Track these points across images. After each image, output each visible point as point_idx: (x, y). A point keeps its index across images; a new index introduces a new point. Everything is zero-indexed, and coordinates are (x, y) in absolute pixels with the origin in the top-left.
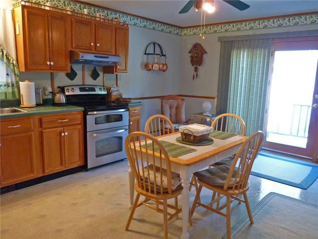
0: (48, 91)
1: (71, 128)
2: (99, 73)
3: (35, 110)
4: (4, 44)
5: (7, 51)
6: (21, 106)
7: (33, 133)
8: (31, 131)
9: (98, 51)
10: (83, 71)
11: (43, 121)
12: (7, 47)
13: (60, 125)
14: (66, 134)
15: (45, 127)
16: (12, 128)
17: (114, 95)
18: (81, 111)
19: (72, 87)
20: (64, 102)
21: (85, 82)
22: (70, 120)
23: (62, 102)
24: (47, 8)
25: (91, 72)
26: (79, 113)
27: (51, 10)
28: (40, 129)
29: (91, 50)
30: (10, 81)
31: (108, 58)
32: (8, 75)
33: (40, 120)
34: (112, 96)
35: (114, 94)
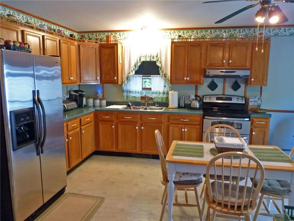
0: (191, 98)
1: (190, 126)
2: (240, 85)
3: (176, 111)
4: (164, 67)
5: (166, 72)
6: (169, 107)
7: (163, 125)
8: (162, 123)
9: (232, 66)
10: (224, 83)
11: (170, 118)
12: (166, 69)
13: (182, 123)
14: (186, 130)
15: (172, 122)
16: (151, 119)
17: (251, 106)
18: (201, 115)
19: (209, 96)
20: (198, 107)
21: (224, 92)
22: (190, 120)
23: (196, 107)
24: (192, 40)
25: (232, 84)
26: (198, 117)
27: (196, 41)
28: (168, 123)
29: (224, 66)
30: (166, 90)
31: (235, 72)
32: (165, 86)
33: (169, 117)
34: (249, 107)
35: (250, 104)
